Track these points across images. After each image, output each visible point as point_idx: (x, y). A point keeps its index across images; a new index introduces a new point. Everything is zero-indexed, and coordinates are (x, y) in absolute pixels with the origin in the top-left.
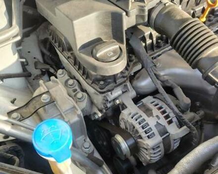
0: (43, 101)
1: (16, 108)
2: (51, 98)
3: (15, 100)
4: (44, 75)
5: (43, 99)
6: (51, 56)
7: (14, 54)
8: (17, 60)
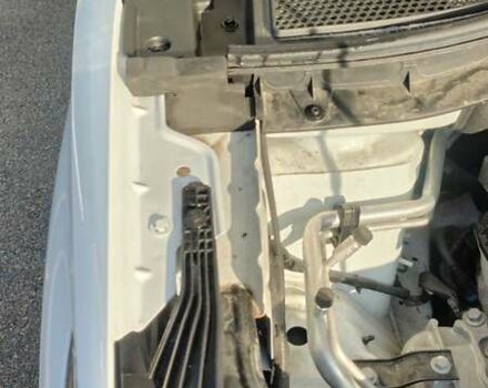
0: (434, 368)
1: (373, 357)
2: (453, 368)
3: (371, 338)
4: (424, 302)
5: (437, 365)
6: (454, 268)
7: (398, 247)
8: (397, 260)
